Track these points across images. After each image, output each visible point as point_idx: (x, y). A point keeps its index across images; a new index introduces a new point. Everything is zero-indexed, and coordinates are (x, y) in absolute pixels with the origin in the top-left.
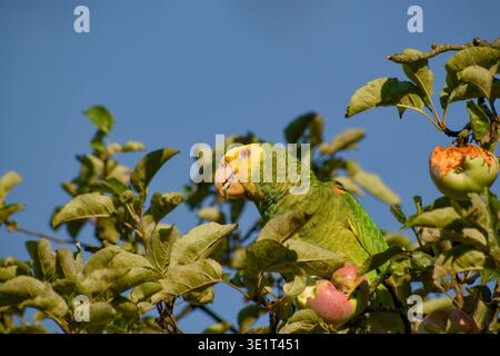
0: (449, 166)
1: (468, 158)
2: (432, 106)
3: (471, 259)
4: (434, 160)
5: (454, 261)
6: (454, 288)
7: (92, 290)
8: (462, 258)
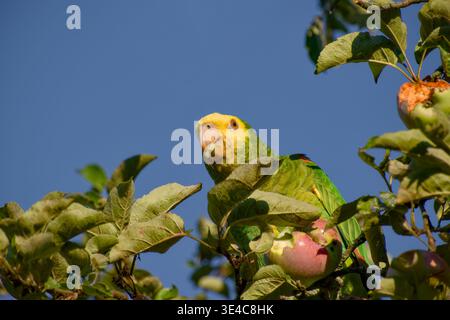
0: (418, 101)
1: (437, 91)
2: (407, 61)
3: (437, 182)
4: (402, 97)
5: (419, 184)
6: (426, 233)
7: (34, 223)
8: (428, 182)
